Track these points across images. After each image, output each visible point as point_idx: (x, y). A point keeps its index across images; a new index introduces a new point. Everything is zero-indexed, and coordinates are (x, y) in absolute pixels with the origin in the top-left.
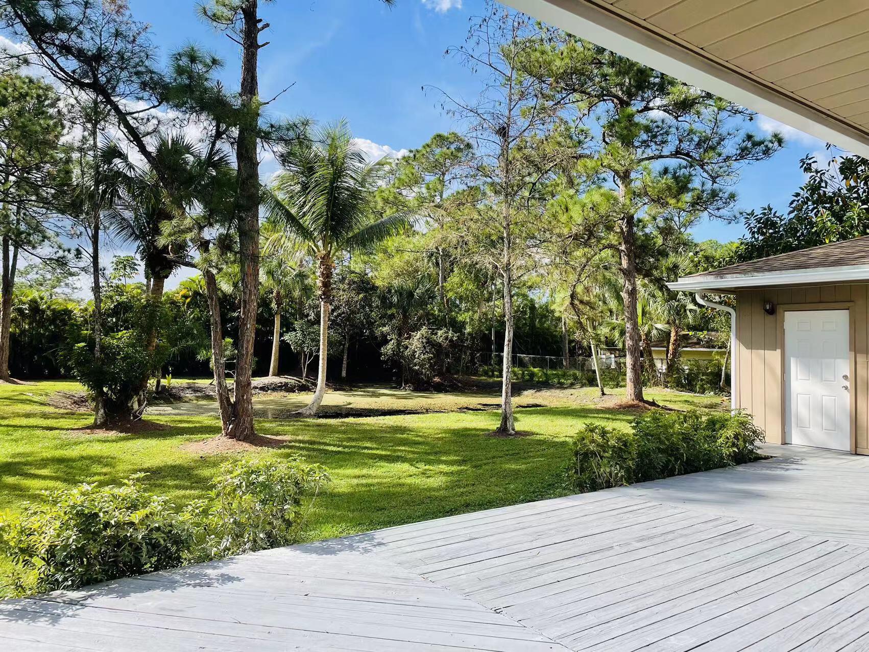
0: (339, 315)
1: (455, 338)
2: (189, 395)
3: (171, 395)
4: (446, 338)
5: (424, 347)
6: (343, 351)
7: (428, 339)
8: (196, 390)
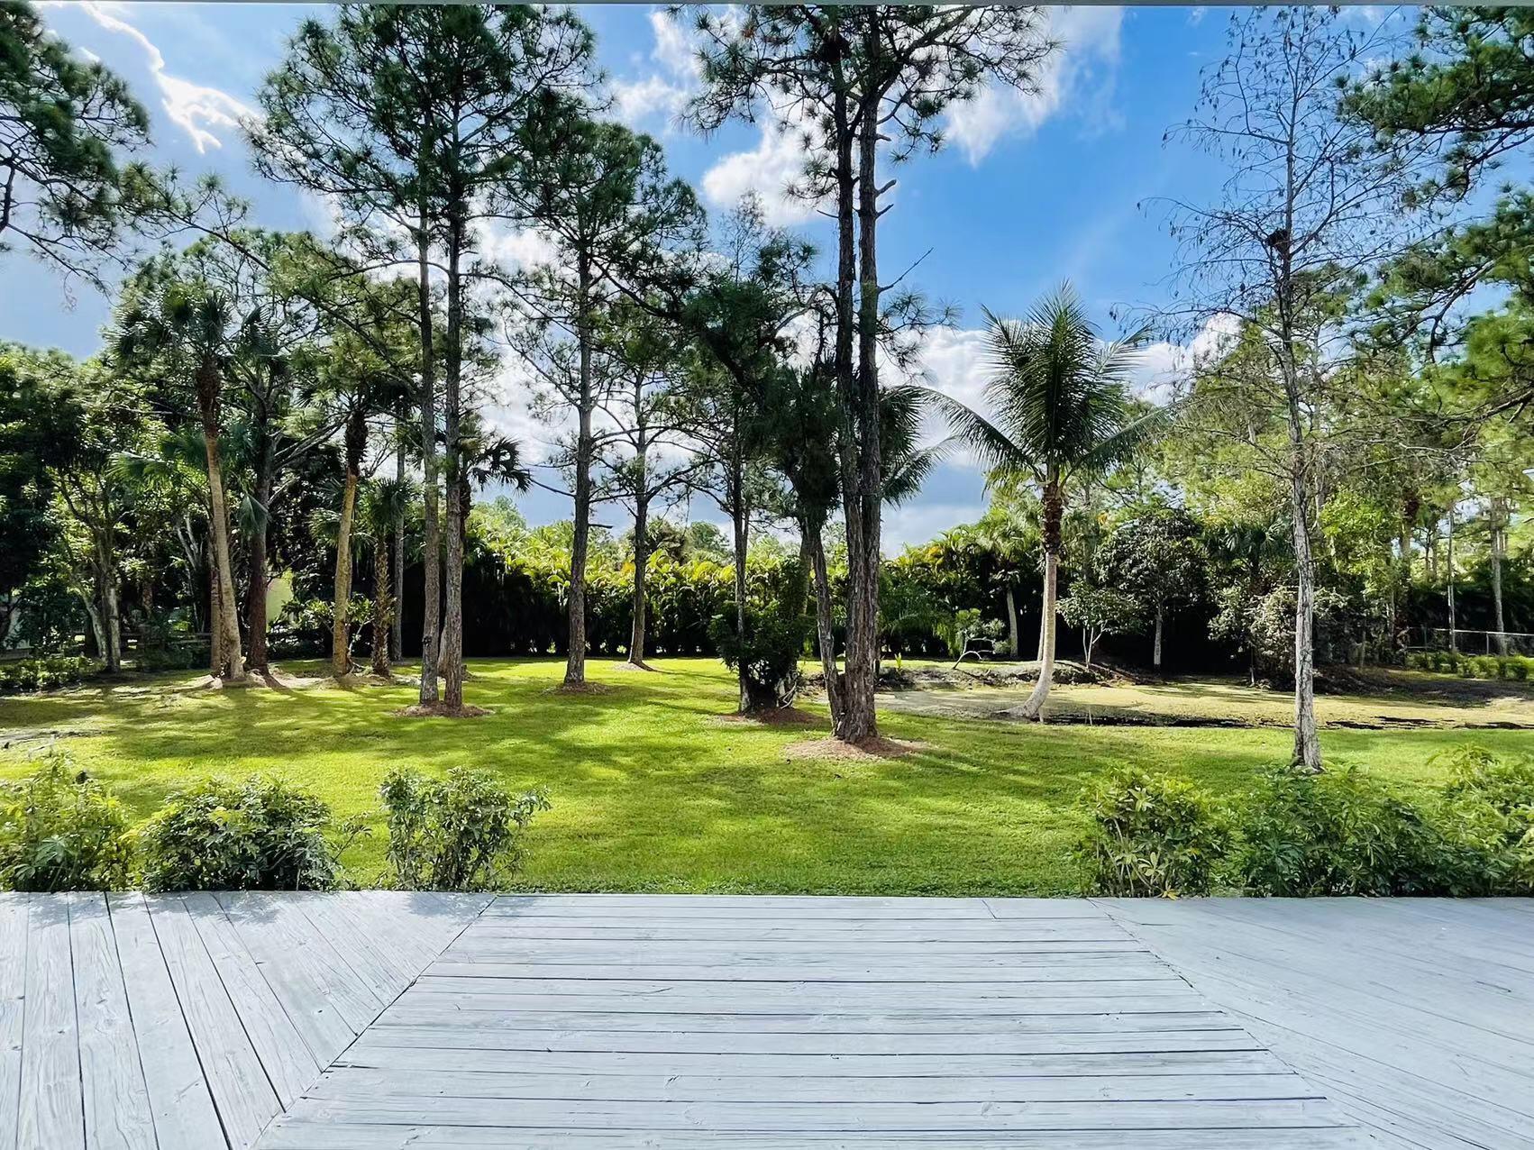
0: (1140, 572)
1: (1342, 605)
2: (923, 681)
3: (902, 680)
4: (1326, 604)
5: (1281, 619)
6: (1152, 630)
7: (1289, 607)
8: (932, 675)
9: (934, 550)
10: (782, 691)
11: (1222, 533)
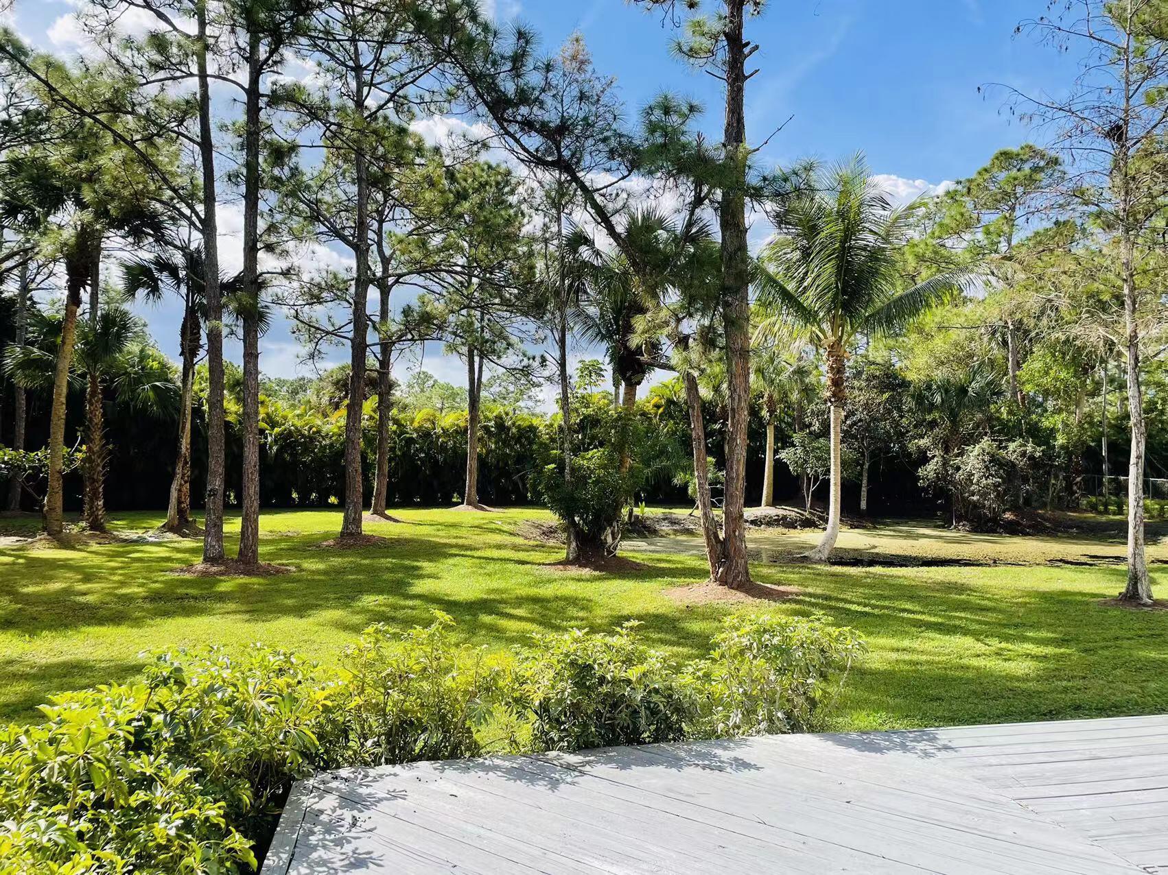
0: (854, 424)
1: (1038, 454)
2: (665, 528)
3: (645, 527)
4: (1024, 454)
5: (986, 467)
6: (861, 474)
7: (993, 456)
8: (673, 522)
9: (656, 399)
10: (609, 540)
11: (929, 387)
